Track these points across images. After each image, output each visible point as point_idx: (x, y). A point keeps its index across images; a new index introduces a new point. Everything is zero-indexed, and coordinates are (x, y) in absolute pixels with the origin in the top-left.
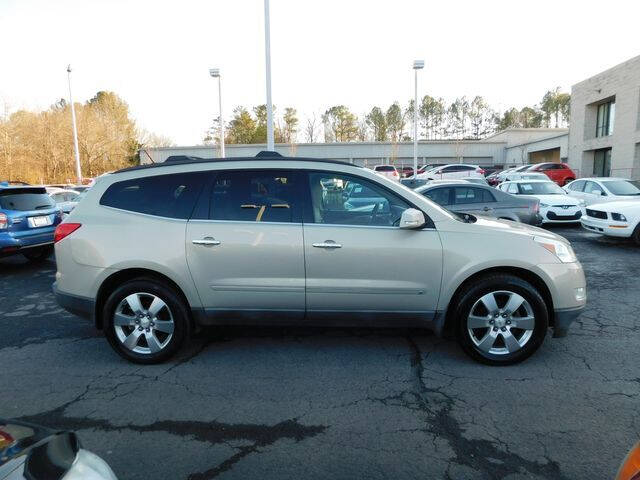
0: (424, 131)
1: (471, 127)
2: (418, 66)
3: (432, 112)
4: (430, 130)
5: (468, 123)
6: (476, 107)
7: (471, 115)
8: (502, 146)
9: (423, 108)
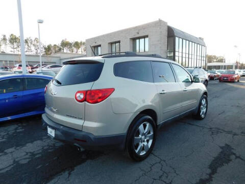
0: (13, 50)
1: (35, 50)
2: (40, 22)
3: (16, 42)
4: (15, 50)
5: (33, 48)
6: (35, 42)
7: (34, 45)
8: (59, 58)
9: (11, 39)
